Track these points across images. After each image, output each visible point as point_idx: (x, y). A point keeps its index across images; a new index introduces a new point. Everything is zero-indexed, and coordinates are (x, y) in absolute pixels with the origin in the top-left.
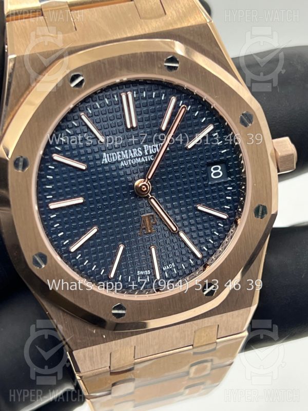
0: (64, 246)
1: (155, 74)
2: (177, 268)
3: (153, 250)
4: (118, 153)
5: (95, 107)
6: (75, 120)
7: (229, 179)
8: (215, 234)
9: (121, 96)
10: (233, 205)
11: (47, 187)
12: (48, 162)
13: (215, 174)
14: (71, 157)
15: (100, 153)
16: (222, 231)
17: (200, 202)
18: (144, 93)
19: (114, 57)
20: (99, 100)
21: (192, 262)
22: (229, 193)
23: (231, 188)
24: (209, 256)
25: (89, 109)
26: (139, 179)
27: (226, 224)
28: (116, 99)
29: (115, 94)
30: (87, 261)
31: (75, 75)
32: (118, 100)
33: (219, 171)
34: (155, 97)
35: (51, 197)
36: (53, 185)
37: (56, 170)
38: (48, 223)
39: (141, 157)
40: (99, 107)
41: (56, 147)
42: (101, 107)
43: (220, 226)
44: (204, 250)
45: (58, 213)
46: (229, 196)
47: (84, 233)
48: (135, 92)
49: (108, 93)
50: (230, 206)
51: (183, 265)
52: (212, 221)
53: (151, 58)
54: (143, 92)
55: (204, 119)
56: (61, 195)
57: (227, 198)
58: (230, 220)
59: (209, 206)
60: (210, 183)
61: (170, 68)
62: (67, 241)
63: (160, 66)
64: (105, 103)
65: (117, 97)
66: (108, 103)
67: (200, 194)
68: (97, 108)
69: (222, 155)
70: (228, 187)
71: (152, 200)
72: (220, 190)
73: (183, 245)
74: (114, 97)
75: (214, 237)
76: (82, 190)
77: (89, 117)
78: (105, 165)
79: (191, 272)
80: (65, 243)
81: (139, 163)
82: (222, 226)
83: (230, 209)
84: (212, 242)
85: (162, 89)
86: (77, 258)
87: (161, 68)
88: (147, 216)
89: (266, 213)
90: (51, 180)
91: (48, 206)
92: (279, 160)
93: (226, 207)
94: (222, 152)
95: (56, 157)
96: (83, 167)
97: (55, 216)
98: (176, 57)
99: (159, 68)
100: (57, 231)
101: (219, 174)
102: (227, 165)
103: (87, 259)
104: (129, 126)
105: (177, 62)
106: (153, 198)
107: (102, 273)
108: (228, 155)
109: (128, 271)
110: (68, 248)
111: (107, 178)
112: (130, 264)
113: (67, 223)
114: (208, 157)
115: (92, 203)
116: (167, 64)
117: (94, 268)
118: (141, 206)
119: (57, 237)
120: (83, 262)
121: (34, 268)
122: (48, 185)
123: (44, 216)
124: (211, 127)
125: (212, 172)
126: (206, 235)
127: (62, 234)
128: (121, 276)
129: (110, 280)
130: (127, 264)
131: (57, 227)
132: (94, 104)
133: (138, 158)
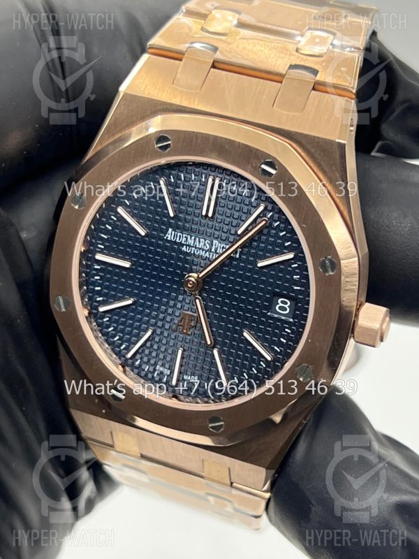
0: (96, 301)
1: (247, 171)
3: (180, 351)
4: (184, 235)
5: (179, 178)
6: (154, 182)
7: (292, 320)
8: (253, 371)
9: (208, 179)
10: (285, 350)
11: (103, 236)
12: (113, 212)
13: (280, 308)
14: (133, 216)
16: (262, 371)
17: (250, 329)
20: (186, 172)
22: (286, 335)
23: (289, 331)
25: (172, 177)
27: (270, 367)
28: (203, 180)
29: (204, 173)
30: (112, 328)
31: (163, 136)
32: (205, 182)
33: (286, 306)
35: (103, 247)
36: (109, 237)
37: (117, 223)
38: (91, 271)
39: (206, 251)
40: (183, 179)
41: (126, 201)
42: (185, 180)
43: (262, 365)
45: (104, 267)
46: (284, 339)
47: (120, 299)
48: (225, 181)
49: (198, 170)
50: (281, 350)
52: (255, 355)
53: (249, 155)
55: (289, 243)
56: (114, 250)
57: (282, 339)
58: (274, 364)
59: (257, 339)
60: (269, 314)
61: (265, 172)
63: (254, 165)
64: (190, 178)
65: (205, 178)
66: (193, 179)
67: (254, 320)
68: (181, 180)
69: (294, 291)
70: (287, 328)
71: (198, 301)
72: (277, 327)
74: (202, 177)
75: (250, 372)
76: (135, 255)
77: (168, 185)
80: (98, 299)
81: (201, 256)
82: (264, 366)
83: (279, 353)
84: (247, 377)
86: (105, 320)
87: (255, 168)
88: (187, 314)
90: (109, 230)
93: (276, 348)
94: (295, 288)
95: (120, 210)
96: (142, 232)
97: (99, 267)
98: (276, 163)
99: (252, 166)
100: (95, 284)
101: (285, 309)
102: (296, 304)
103: (113, 326)
104: (204, 213)
105: (275, 169)
106: (199, 299)
107: (122, 348)
108: (301, 294)
109: (149, 360)
110: (99, 306)
111: (165, 255)
112: (154, 354)
113: (108, 280)
114: (278, 286)
115: (140, 273)
116: (264, 167)
117: (116, 339)
118: (187, 301)
119: (94, 289)
120: (108, 327)
121: (54, 307)
122: (105, 234)
123: (89, 263)
124: (291, 256)
125: (278, 304)
126: (244, 366)
127: (99, 288)
128: (139, 361)
129: (127, 360)
130: (150, 353)
131: (97, 279)
132: (179, 173)
133: (203, 250)
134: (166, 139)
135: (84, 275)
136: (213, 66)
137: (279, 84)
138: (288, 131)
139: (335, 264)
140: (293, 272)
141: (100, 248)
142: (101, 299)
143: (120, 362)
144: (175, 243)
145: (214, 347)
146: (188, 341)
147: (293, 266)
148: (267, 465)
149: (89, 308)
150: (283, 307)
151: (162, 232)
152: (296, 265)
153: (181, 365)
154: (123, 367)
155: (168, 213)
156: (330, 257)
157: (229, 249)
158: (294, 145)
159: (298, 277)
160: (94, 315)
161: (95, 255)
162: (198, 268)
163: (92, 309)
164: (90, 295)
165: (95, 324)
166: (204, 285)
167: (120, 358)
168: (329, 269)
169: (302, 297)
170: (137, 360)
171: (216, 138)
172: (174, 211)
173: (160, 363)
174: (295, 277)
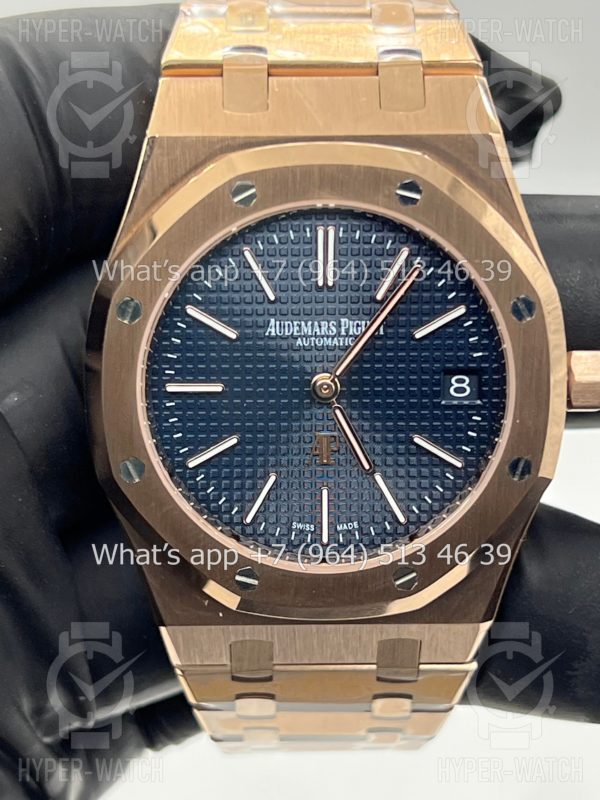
0: (179, 455)
1: (378, 204)
2: (360, 530)
3: (325, 493)
4: (295, 323)
5: (270, 241)
6: (233, 256)
7: (479, 402)
8: (437, 490)
9: (316, 231)
10: (478, 447)
11: (169, 355)
12: (178, 316)
13: (457, 390)
14: (212, 314)
15: (266, 317)
16: (451, 486)
17: (421, 431)
18: (358, 232)
19: (313, 166)
20: (280, 231)
21: (388, 528)
22: (475, 426)
23: (479, 419)
24: (419, 523)
25: (259, 242)
26: (324, 372)
27: (460, 477)
28: (308, 235)
29: (308, 226)
30: (212, 488)
32: (311, 237)
33: (464, 385)
34: (375, 241)
35: (173, 372)
36: (179, 355)
37: (188, 331)
38: (161, 413)
39: (333, 338)
40: (277, 242)
41: (195, 295)
42: (280, 242)
43: (449, 478)
44: (414, 512)
45: (180, 401)
46: (473, 431)
47: (215, 442)
48: (342, 229)
49: (296, 223)
50: (472, 449)
51: (372, 528)
52: (436, 466)
53: (376, 179)
54: (355, 232)
55: (454, 294)
56: (190, 373)
57: (470, 433)
58: (467, 472)
59: (435, 441)
60: (443, 402)
61: (405, 200)
62: (186, 449)
63: (388, 193)
64: (288, 238)
65: (311, 231)
66: (292, 238)
67: (423, 418)
68: (274, 243)
69: (474, 360)
70: (475, 415)
71: (338, 412)
72: (459, 418)
73: (378, 497)
74: (305, 231)
75: (434, 492)
76: (224, 372)
77: (257, 256)
78: (270, 337)
79: (383, 542)
80: (181, 451)
81: (327, 346)
82: (452, 478)
83: (470, 454)
84: (430, 502)
85: (390, 231)
86: (198, 479)
87: (389, 196)
88: (325, 436)
89: (529, 472)
90: (178, 345)
91: (164, 387)
92: (574, 389)
93: (464, 448)
94: (475, 355)
95: (191, 310)
96: (232, 334)
97: (173, 404)
98: (418, 182)
99: (385, 196)
100: (172, 429)
101: (464, 390)
102: (480, 378)
103: (213, 485)
104: (321, 283)
105: (419, 191)
106: (339, 408)
107: (233, 512)
108: (486, 362)
109: (278, 519)
110: (185, 460)
111: (270, 360)
112: (283, 507)
113: (191, 419)
114: (449, 359)
115: (238, 395)
116: (402, 192)
117: (221, 502)
118: (319, 417)
119: (171, 438)
120: (206, 487)
121: (121, 479)
122: (171, 354)
123: (157, 402)
124: (461, 310)
125: (452, 385)
126: (422, 487)
127: (180, 435)
128: (264, 524)
129: (244, 526)
130: (278, 507)
131: (173, 423)
132: (269, 235)
133: (328, 337)
134: (246, 187)
136: (270, 74)
137: (376, 77)
138: (417, 135)
139: (533, 303)
140: (467, 334)
141: (168, 375)
143: (232, 534)
145: (374, 472)
146: (331, 474)
147: (466, 325)
148: (481, 617)
150: (460, 387)
151: (261, 327)
152: (470, 323)
153: (330, 512)
155: (266, 295)
156: (523, 296)
159: (477, 338)
160: (179, 476)
162: (327, 365)
163: (174, 468)
164: (168, 447)
167: (233, 528)
168: (526, 314)
169: (486, 365)
170: (260, 524)
172: (274, 290)
173: (296, 518)
174: (471, 340)
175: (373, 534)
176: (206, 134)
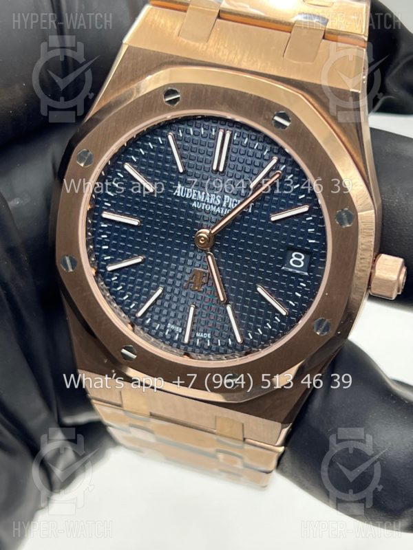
0: (104, 260)
1: (259, 124)
2: (212, 340)
3: (192, 309)
5: (188, 132)
6: (162, 136)
7: (306, 274)
8: (267, 326)
9: (218, 132)
10: (301, 304)
12: (119, 168)
13: (294, 262)
14: (141, 172)
15: (175, 182)
16: (277, 326)
17: (264, 284)
18: (247, 139)
19: (220, 88)
20: (195, 126)
21: (230, 343)
22: (301, 289)
23: (304, 285)
24: (252, 344)
25: (180, 131)
26: (206, 228)
27: (284, 322)
28: (213, 133)
29: (214, 127)
30: (121, 287)
31: (172, 90)
32: (215, 136)
33: (300, 260)
34: (257, 148)
35: (109, 205)
38: (97, 230)
40: (192, 133)
41: (133, 157)
42: (194, 134)
43: (276, 320)
44: (249, 337)
45: (111, 225)
46: (299, 293)
47: (128, 258)
48: (236, 134)
49: (207, 124)
50: (296, 304)
51: (219, 341)
52: (269, 310)
53: (262, 107)
54: (245, 138)
55: (303, 196)
56: (121, 208)
57: (296, 293)
58: (290, 319)
59: (271, 293)
60: (283, 268)
61: (278, 124)
63: (267, 117)
64: (200, 132)
65: (215, 131)
66: (202, 133)
67: (268, 275)
68: (190, 134)
69: (309, 244)
70: (302, 282)
71: (209, 257)
72: (291, 281)
73: (227, 321)
74: (212, 130)
75: (265, 328)
76: (143, 213)
77: (177, 141)
78: (176, 197)
79: (226, 352)
80: (105, 258)
81: (213, 211)
82: (279, 321)
83: (294, 308)
84: (261, 333)
85: (268, 144)
86: (113, 279)
87: (267, 120)
88: (200, 271)
89: (328, 330)
93: (291, 302)
94: (310, 241)
95: (127, 167)
96: (150, 189)
97: (106, 226)
98: (289, 115)
99: (265, 119)
100: (102, 242)
101: (300, 263)
102: (311, 258)
103: (122, 285)
104: (215, 168)
105: (289, 121)
106: (210, 254)
107: (131, 307)
108: (316, 247)
109: (159, 318)
110: (107, 265)
111: (174, 212)
112: (165, 312)
113: (115, 238)
114: (292, 240)
115: (148, 230)
116: (277, 118)
117: (125, 298)
118: (199, 258)
119: (101, 248)
120: (117, 286)
121: (61, 267)
123: (96, 222)
124: (305, 209)
125: (292, 258)
126: (257, 321)
127: (107, 247)
128: (150, 319)
129: (136, 318)
130: (161, 311)
131: (103, 238)
132: (188, 128)
134: (174, 92)
135: (90, 234)
136: (219, 17)
137: (289, 34)
138: (300, 81)
139: (352, 216)
140: (307, 226)
141: (106, 206)
142: (109, 258)
143: (129, 321)
144: (185, 199)
145: (227, 303)
146: (200, 298)
147: (307, 219)
148: (282, 420)
149: (96, 267)
150: (297, 261)
151: (172, 188)
152: (311, 218)
153: (193, 323)
154: (133, 326)
155: (178, 168)
156: (346, 209)
157: (241, 203)
158: (307, 96)
159: (313, 230)
160: (101, 274)
161: (102, 213)
162: (209, 224)
163: (99, 268)
164: (97, 254)
165: (102, 283)
166: (217, 241)
167: (129, 317)
168: (346, 222)
169: (317, 250)
170: (147, 319)
171: (226, 90)
172: (184, 166)
173: (171, 321)
174: (309, 230)
175: (219, 344)
176: (160, 51)
